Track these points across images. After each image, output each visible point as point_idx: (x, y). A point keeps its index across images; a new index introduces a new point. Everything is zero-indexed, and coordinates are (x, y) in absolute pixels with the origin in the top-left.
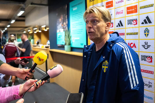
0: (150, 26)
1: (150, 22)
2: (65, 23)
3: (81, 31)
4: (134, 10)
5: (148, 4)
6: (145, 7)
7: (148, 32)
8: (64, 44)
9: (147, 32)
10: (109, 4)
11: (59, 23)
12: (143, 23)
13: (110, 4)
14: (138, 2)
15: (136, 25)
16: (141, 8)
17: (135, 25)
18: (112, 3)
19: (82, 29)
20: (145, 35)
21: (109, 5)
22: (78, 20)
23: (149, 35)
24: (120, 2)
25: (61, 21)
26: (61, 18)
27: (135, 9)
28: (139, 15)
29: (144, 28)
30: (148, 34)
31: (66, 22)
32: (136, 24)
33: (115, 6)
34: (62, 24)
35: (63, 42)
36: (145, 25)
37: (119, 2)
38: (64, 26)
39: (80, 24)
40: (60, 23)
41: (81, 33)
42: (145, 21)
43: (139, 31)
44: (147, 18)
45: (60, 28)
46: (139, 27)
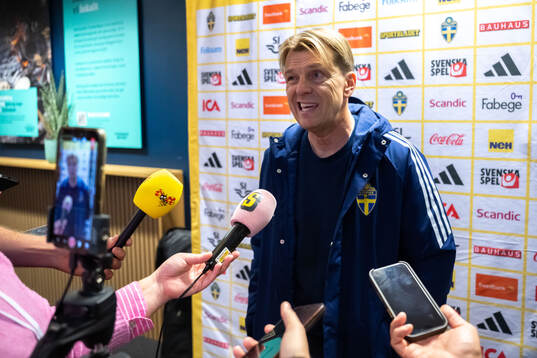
0: (409, 86)
1: (409, 76)
2: (37, 57)
3: (117, 90)
4: (360, 38)
5: (404, 29)
6: (395, 35)
7: (404, 102)
8: (35, 134)
9: (400, 102)
10: (276, 12)
11: (7, 53)
12: (388, 78)
13: (281, 14)
14: (376, 19)
15: (366, 82)
16: (384, 36)
17: (363, 80)
18: (286, 11)
19: (123, 84)
20: (396, 109)
21: (274, 14)
22: (105, 49)
23: (406, 109)
24: (317, 10)
25: (17, 45)
26: (18, 34)
27: (365, 38)
28: (377, 54)
29: (393, 93)
30: (403, 109)
31: (43, 54)
32: (369, 78)
33: (296, 20)
34: (24, 60)
35: (30, 129)
36: (394, 82)
37: (311, 11)
38: (35, 66)
39: (112, 63)
40: (12, 53)
41: (116, 96)
42: (395, 71)
43: (377, 99)
44: (402, 64)
45: (13, 74)
46: (377, 87)
